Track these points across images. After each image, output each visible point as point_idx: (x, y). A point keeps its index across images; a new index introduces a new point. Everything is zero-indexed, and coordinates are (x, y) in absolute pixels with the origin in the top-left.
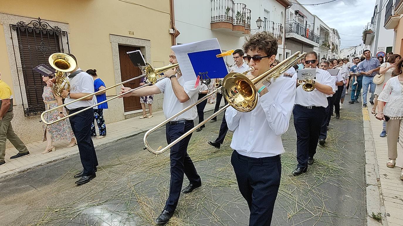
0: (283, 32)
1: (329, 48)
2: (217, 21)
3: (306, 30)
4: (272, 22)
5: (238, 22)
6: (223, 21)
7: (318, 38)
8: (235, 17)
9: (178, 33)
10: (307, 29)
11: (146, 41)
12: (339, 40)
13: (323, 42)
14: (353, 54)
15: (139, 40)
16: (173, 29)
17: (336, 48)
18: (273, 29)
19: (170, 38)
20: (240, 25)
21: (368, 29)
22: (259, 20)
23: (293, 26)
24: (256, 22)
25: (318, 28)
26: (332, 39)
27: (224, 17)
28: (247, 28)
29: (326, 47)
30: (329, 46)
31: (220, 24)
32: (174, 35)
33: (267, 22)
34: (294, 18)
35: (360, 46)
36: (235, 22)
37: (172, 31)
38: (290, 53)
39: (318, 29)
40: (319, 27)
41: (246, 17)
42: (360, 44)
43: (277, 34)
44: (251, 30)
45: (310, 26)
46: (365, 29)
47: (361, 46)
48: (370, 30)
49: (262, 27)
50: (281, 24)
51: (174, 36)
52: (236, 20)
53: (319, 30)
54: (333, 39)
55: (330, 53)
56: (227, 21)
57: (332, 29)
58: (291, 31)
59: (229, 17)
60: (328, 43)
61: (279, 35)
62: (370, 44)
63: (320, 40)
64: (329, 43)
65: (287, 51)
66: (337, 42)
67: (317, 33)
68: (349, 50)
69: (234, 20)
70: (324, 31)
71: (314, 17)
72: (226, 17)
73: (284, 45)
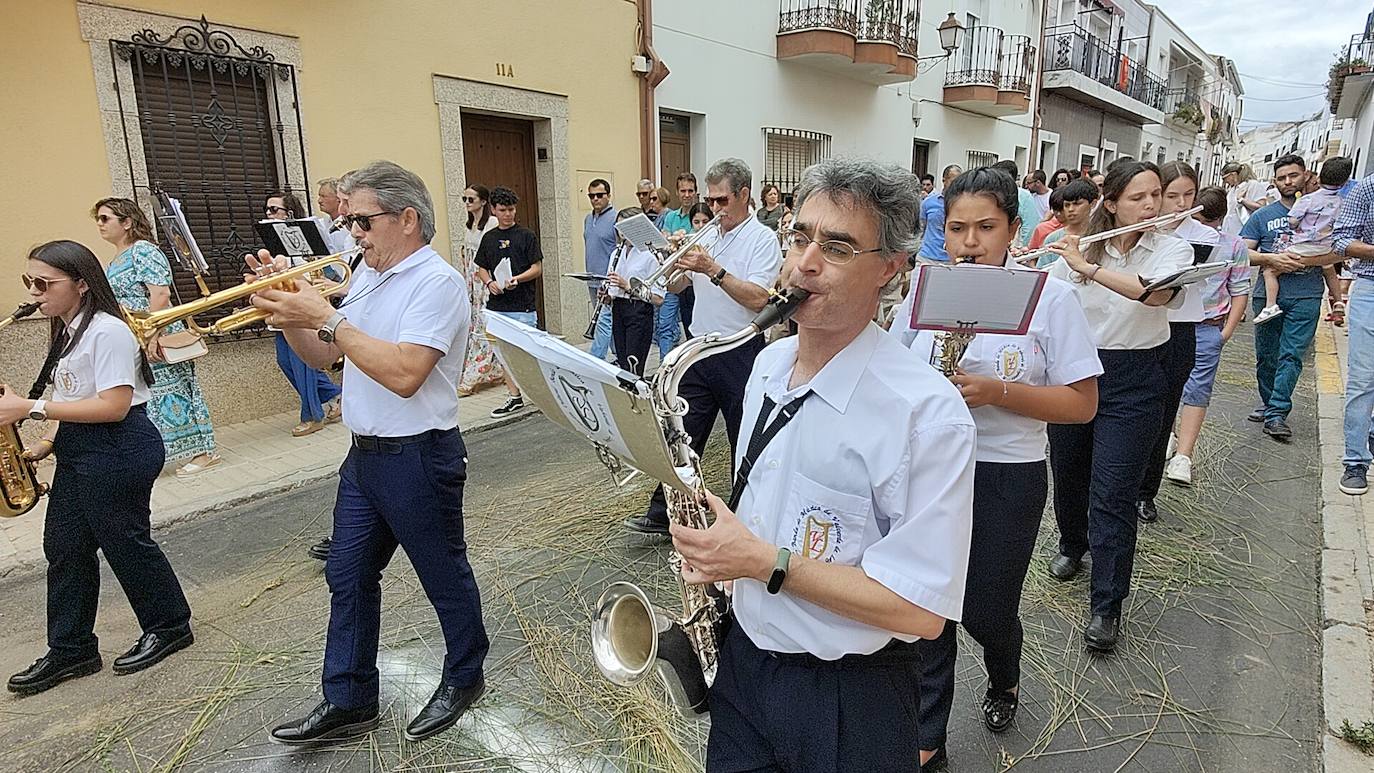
0: (1036, 69)
1: (1197, 128)
2: (798, 28)
3: (1118, 61)
4: (996, 31)
5: (876, 33)
6: (820, 28)
7: (1162, 91)
8: (864, 12)
9: (663, 72)
10: (1121, 57)
11: (554, 98)
12: (1239, 98)
13: (1180, 105)
14: (1289, 149)
15: (531, 95)
16: (644, 58)
17: (1224, 128)
18: (1000, 57)
19: (633, 88)
20: (880, 41)
21: (1352, 60)
22: (950, 25)
23: (1071, 45)
24: (939, 30)
25: (1163, 54)
26: (1213, 93)
27: (824, 11)
28: (904, 52)
29: (1190, 122)
30: (1199, 121)
31: (808, 38)
32: (650, 80)
33: (976, 30)
34: (1076, 17)
35: (1314, 123)
36: (865, 32)
37: (641, 64)
38: (1057, 146)
39: (1161, 57)
40: (1168, 49)
41: (904, 14)
42: (1317, 112)
43: (1012, 74)
44: (919, 61)
45: (1132, 46)
46: (1341, 60)
47: (1319, 121)
48: (1360, 60)
49: (961, 48)
50: (1029, 39)
51: (647, 81)
52: (866, 25)
53: (1167, 59)
54: (1218, 93)
55: (1204, 145)
56: (835, 27)
57: (1214, 56)
58: (1063, 64)
59: (842, 14)
60: (1199, 109)
61: (1018, 79)
62: (1357, 114)
63: (1168, 98)
64: (1202, 108)
65: (1044, 136)
66: (1229, 104)
67: (1158, 70)
68: (1274, 134)
69: (860, 23)
70: (1187, 66)
71: (1152, 11)
72: (833, 13)
73: (1037, 114)
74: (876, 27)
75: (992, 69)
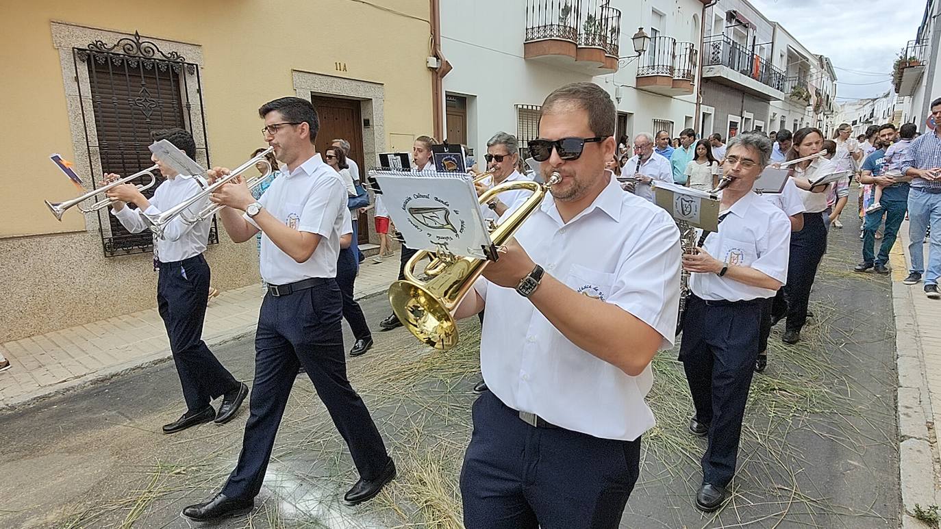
0: (698, 64)
1: (806, 103)
2: (539, 38)
3: (752, 58)
4: (671, 39)
5: (590, 41)
6: (553, 38)
7: (782, 79)
8: (582, 27)
9: (448, 67)
10: (755, 57)
11: (374, 85)
12: (834, 83)
13: (794, 88)
14: (868, 116)
15: (359, 83)
16: (435, 59)
17: (824, 103)
18: (674, 57)
19: (428, 79)
20: (593, 47)
21: (908, 57)
22: (640, 36)
23: (721, 48)
24: (633, 39)
25: (783, 54)
26: (816, 79)
27: (555, 27)
28: (610, 53)
29: (801, 99)
30: (808, 98)
31: (545, 45)
32: (439, 73)
33: (658, 39)
34: (724, 30)
35: (884, 99)
36: (583, 41)
37: (433, 63)
38: (713, 115)
39: (781, 56)
40: (786, 51)
41: (609, 29)
42: (886, 92)
43: (682, 68)
44: (619, 60)
45: (762, 49)
46: (901, 57)
47: (888, 98)
48: (914, 58)
49: (648, 51)
50: (693, 45)
51: (437, 73)
52: (584, 36)
53: (785, 58)
54: (819, 80)
55: (811, 114)
56: (563, 37)
57: (817, 55)
58: (716, 61)
59: (568, 29)
60: (807, 90)
61: (686, 71)
62: (913, 93)
63: (787, 84)
64: (809, 90)
65: (704, 109)
66: (827, 87)
67: (779, 65)
68: (858, 107)
69: (580, 34)
70: (798, 62)
71: (774, 26)
72: (562, 28)
73: (699, 95)
74: (591, 37)
75: (669, 65)
